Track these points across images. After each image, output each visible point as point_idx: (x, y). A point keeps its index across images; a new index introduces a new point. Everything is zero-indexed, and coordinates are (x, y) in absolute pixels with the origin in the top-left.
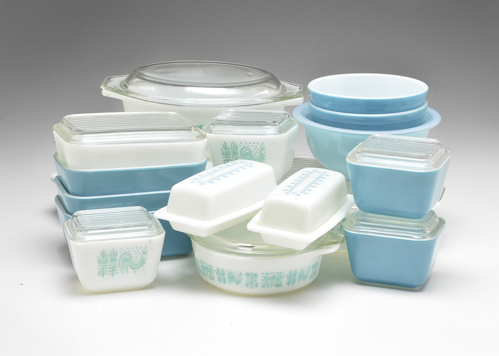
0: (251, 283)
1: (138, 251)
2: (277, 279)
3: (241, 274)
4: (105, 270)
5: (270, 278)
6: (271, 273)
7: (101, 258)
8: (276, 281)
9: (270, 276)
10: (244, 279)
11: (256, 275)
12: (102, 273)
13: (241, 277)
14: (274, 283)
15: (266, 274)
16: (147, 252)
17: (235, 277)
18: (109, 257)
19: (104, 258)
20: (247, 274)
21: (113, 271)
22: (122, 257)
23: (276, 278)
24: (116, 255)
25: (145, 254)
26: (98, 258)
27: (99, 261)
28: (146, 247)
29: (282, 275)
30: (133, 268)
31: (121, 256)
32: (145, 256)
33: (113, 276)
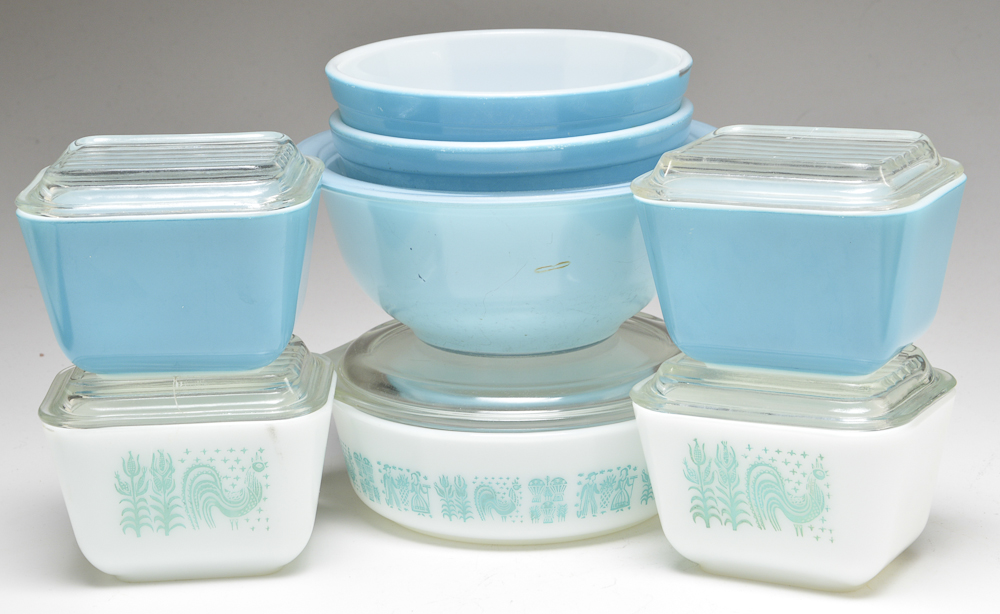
0: (547, 507)
1: (238, 461)
2: (619, 486)
3: (516, 485)
4: (143, 512)
5: (599, 487)
6: (602, 472)
7: (125, 478)
8: (615, 493)
9: (600, 479)
10: (526, 499)
11: (559, 483)
12: (133, 521)
13: (517, 492)
14: (610, 499)
15: (590, 475)
16: (264, 465)
17: (499, 496)
18: (149, 476)
19: (136, 479)
20: (535, 483)
21: (167, 519)
22: (191, 476)
23: (615, 486)
24: (172, 469)
25: (259, 470)
26: (117, 477)
27: (121, 488)
28: (261, 450)
29: (631, 473)
30: (226, 512)
31: (187, 474)
32: (259, 476)
33: (167, 534)
